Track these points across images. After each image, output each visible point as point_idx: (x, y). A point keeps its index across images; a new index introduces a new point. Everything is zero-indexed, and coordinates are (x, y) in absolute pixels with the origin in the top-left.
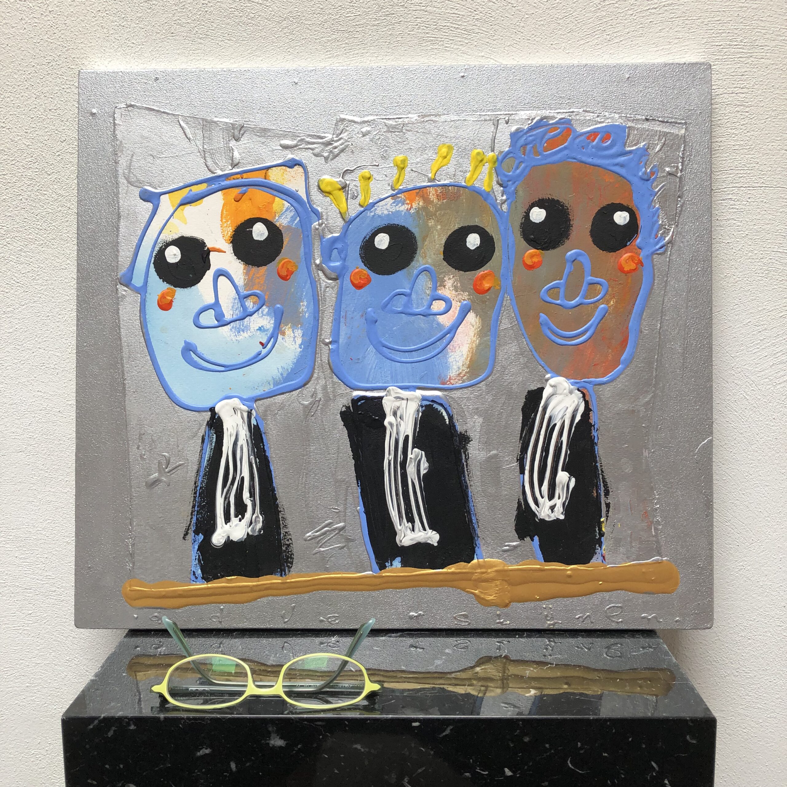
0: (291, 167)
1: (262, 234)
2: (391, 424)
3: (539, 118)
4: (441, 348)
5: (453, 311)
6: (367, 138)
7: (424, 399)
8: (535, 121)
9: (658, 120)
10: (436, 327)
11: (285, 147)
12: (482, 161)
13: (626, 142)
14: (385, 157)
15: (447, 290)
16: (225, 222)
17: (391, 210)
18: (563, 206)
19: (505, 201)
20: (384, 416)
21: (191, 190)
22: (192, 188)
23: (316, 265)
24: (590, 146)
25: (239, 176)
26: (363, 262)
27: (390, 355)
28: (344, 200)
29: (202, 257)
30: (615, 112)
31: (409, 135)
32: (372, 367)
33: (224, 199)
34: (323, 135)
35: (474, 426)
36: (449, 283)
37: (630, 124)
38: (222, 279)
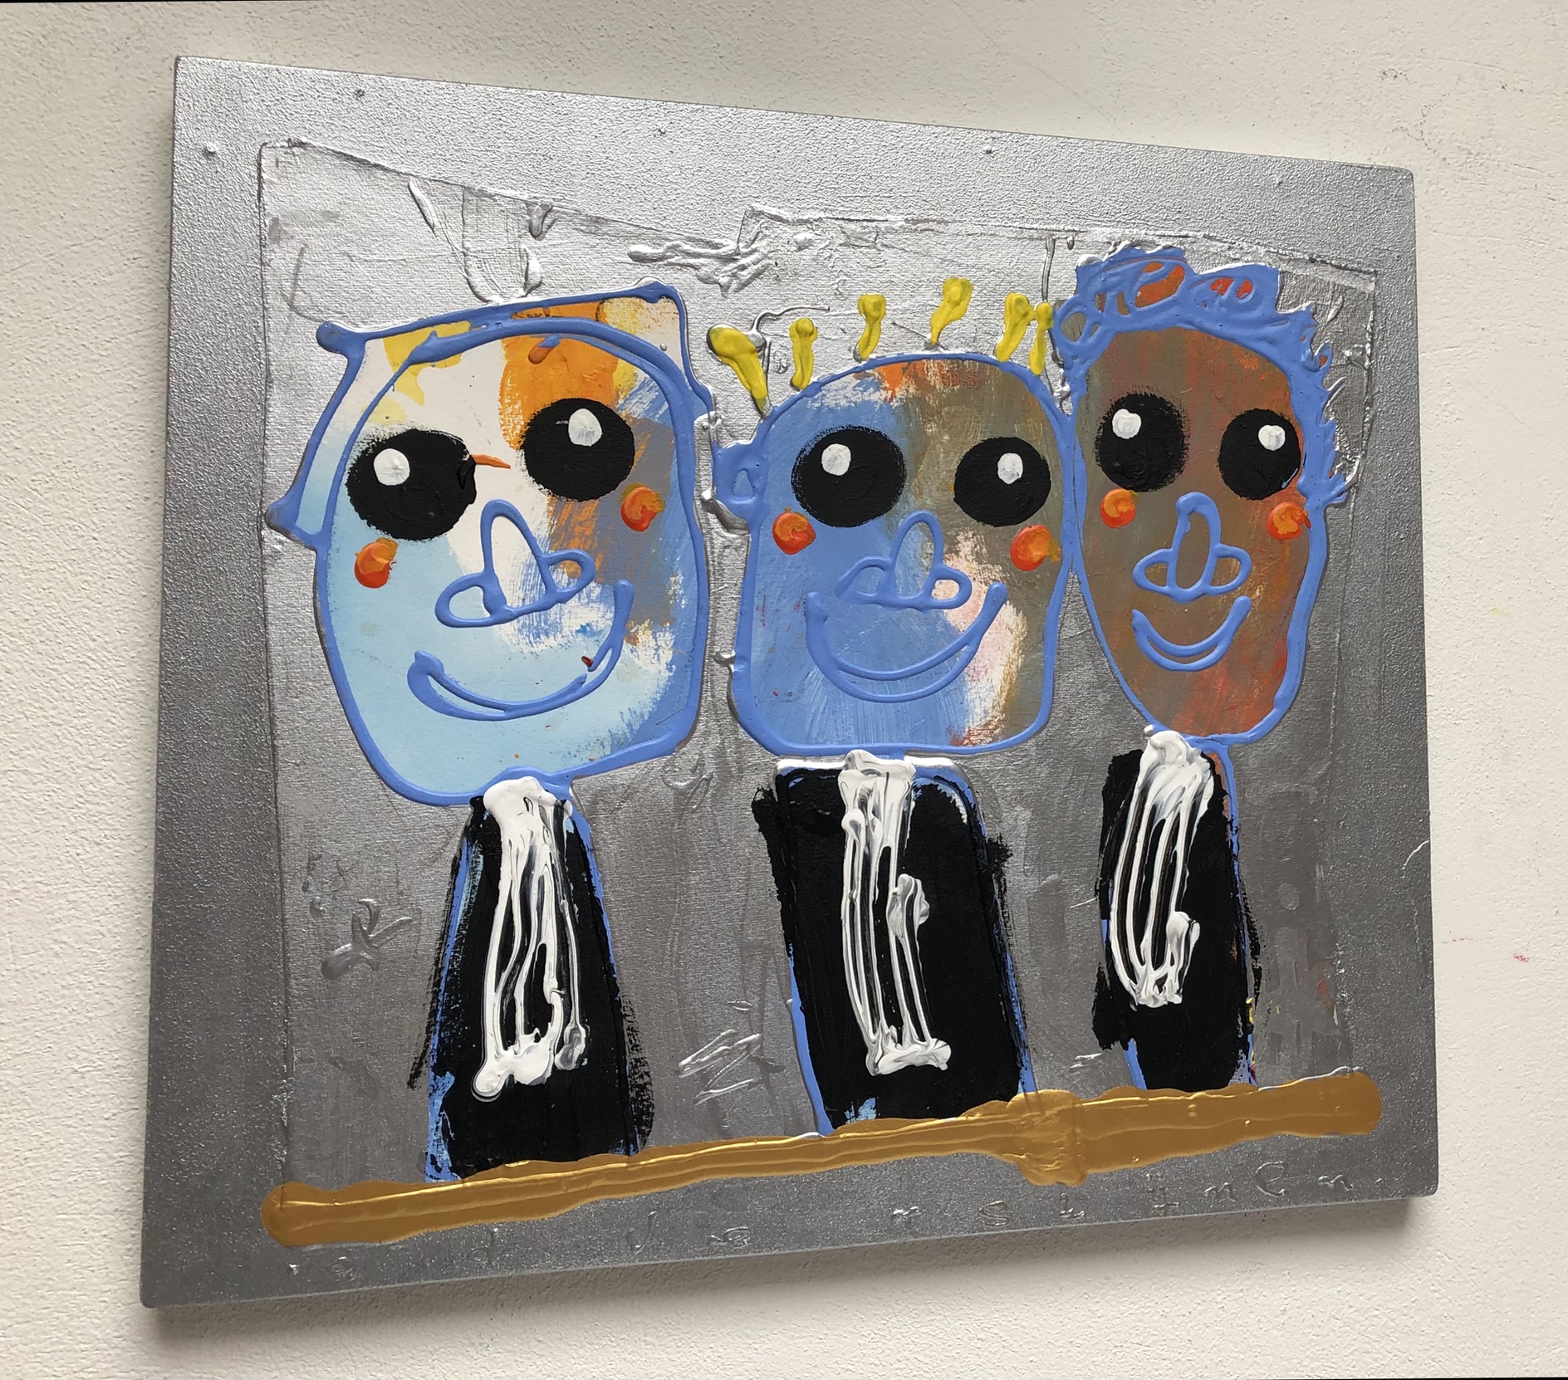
0: (652, 300)
1: (589, 434)
2: (856, 826)
3: (1127, 242)
4: (951, 672)
5: (974, 602)
6: (807, 255)
7: (920, 772)
8: (1120, 248)
9: (1331, 264)
10: (942, 632)
11: (639, 258)
12: (1025, 315)
13: (1278, 299)
14: (841, 294)
15: (962, 560)
16: (510, 404)
17: (854, 399)
18: (1170, 409)
19: (1069, 394)
20: (841, 809)
21: (434, 334)
22: (437, 328)
23: (703, 501)
24: (1217, 303)
25: (539, 310)
26: (798, 498)
27: (853, 685)
28: (761, 373)
29: (458, 475)
30: (1258, 243)
31: (887, 254)
32: (817, 710)
33: (507, 357)
34: (717, 241)
35: (1015, 828)
36: (966, 547)
37: (1283, 267)
38: (501, 525)
